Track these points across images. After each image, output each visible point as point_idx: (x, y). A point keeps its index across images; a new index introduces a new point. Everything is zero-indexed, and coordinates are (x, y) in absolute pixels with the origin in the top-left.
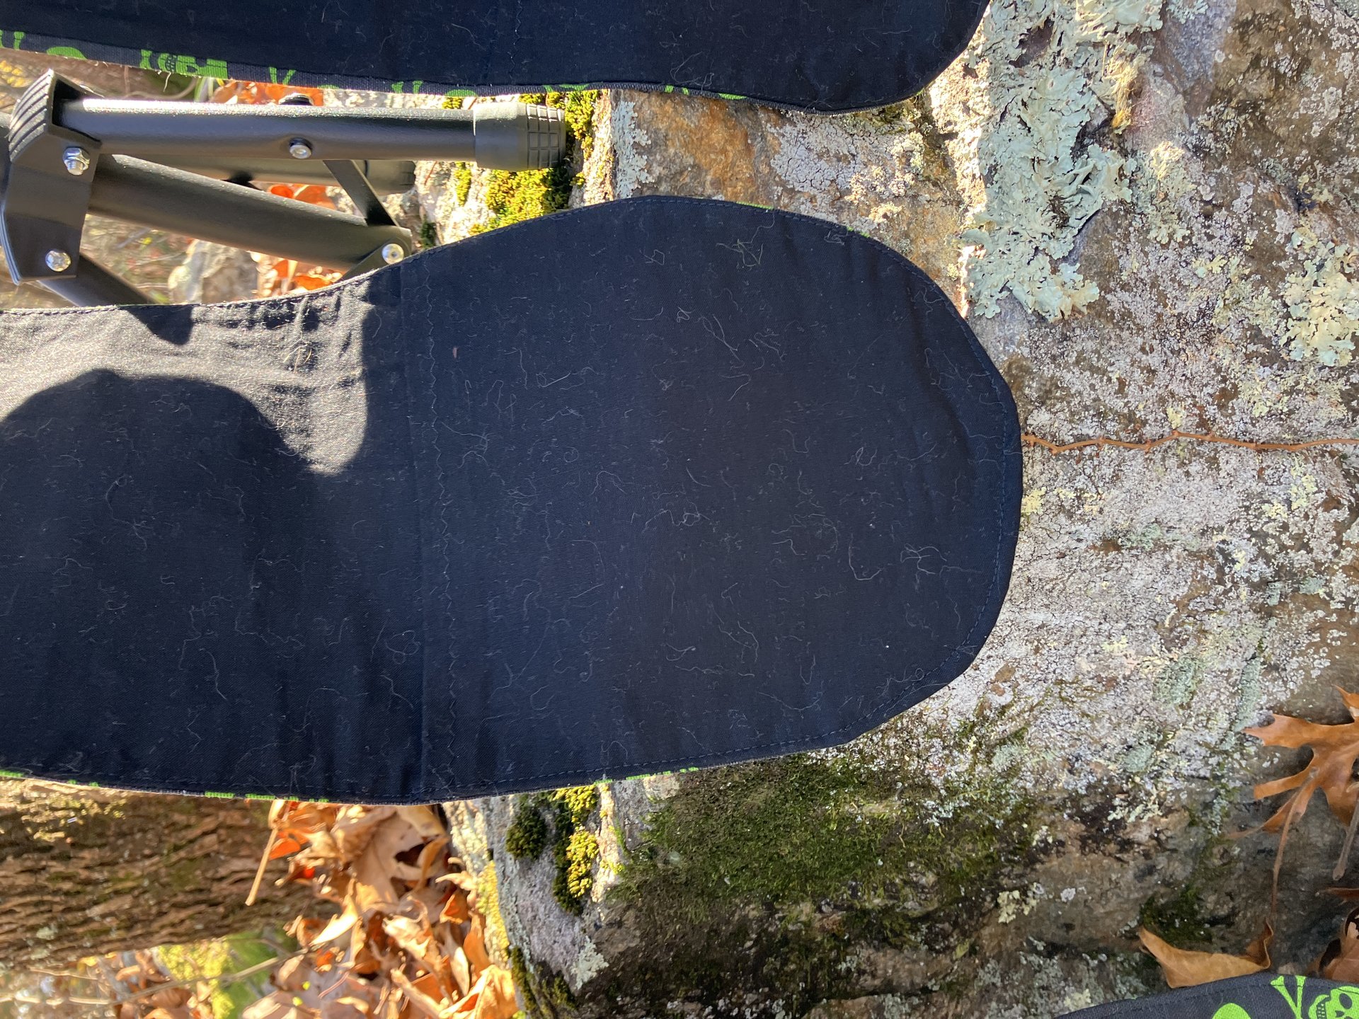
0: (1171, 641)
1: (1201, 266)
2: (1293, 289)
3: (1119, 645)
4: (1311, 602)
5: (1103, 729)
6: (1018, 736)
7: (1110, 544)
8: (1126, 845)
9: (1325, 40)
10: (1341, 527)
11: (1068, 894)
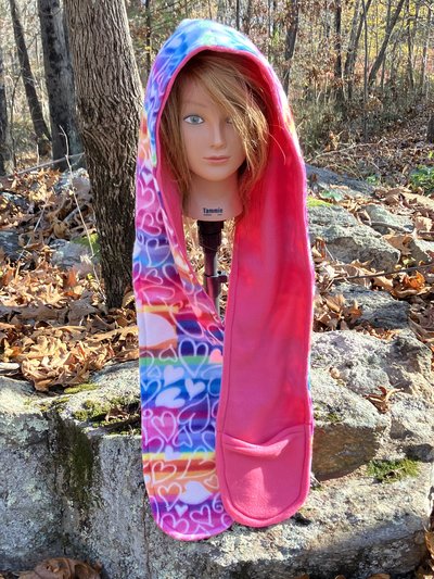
0: (114, 541)
2: (173, 573)
3: (114, 530)
5: (100, 525)
6: (99, 507)
8: (80, 531)
11: (72, 517)
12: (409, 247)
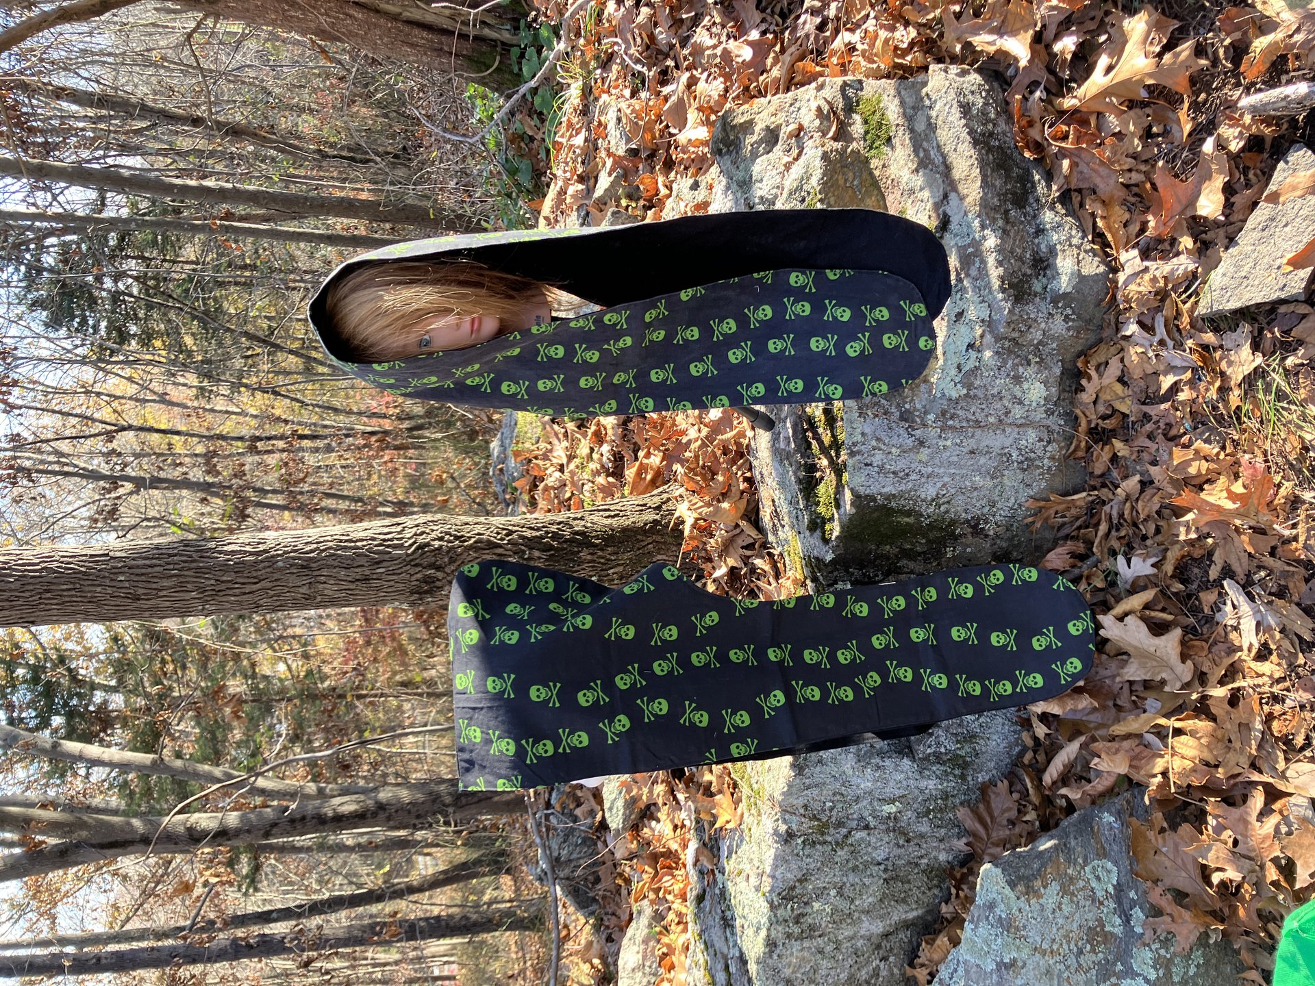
0: (992, 478)
1: (998, 381)
2: (1026, 386)
3: (978, 478)
4: (1038, 467)
5: (974, 501)
6: (948, 502)
7: (972, 452)
8: (987, 536)
9: (1036, 321)
10: (1045, 447)
11: (969, 550)
12: (605, 204)
